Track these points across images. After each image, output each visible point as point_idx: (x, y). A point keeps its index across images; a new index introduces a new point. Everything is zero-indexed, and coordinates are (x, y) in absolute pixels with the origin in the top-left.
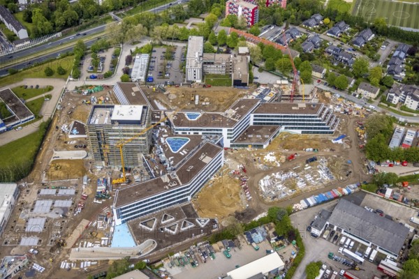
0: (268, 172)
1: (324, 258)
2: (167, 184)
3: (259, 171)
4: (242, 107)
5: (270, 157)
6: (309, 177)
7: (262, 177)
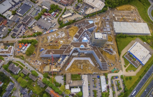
0: (63, 38)
1: (54, 19)
2: (85, 28)
3: (65, 38)
4: (69, 50)
5: (62, 42)
6: (53, 36)
7: (64, 37)
